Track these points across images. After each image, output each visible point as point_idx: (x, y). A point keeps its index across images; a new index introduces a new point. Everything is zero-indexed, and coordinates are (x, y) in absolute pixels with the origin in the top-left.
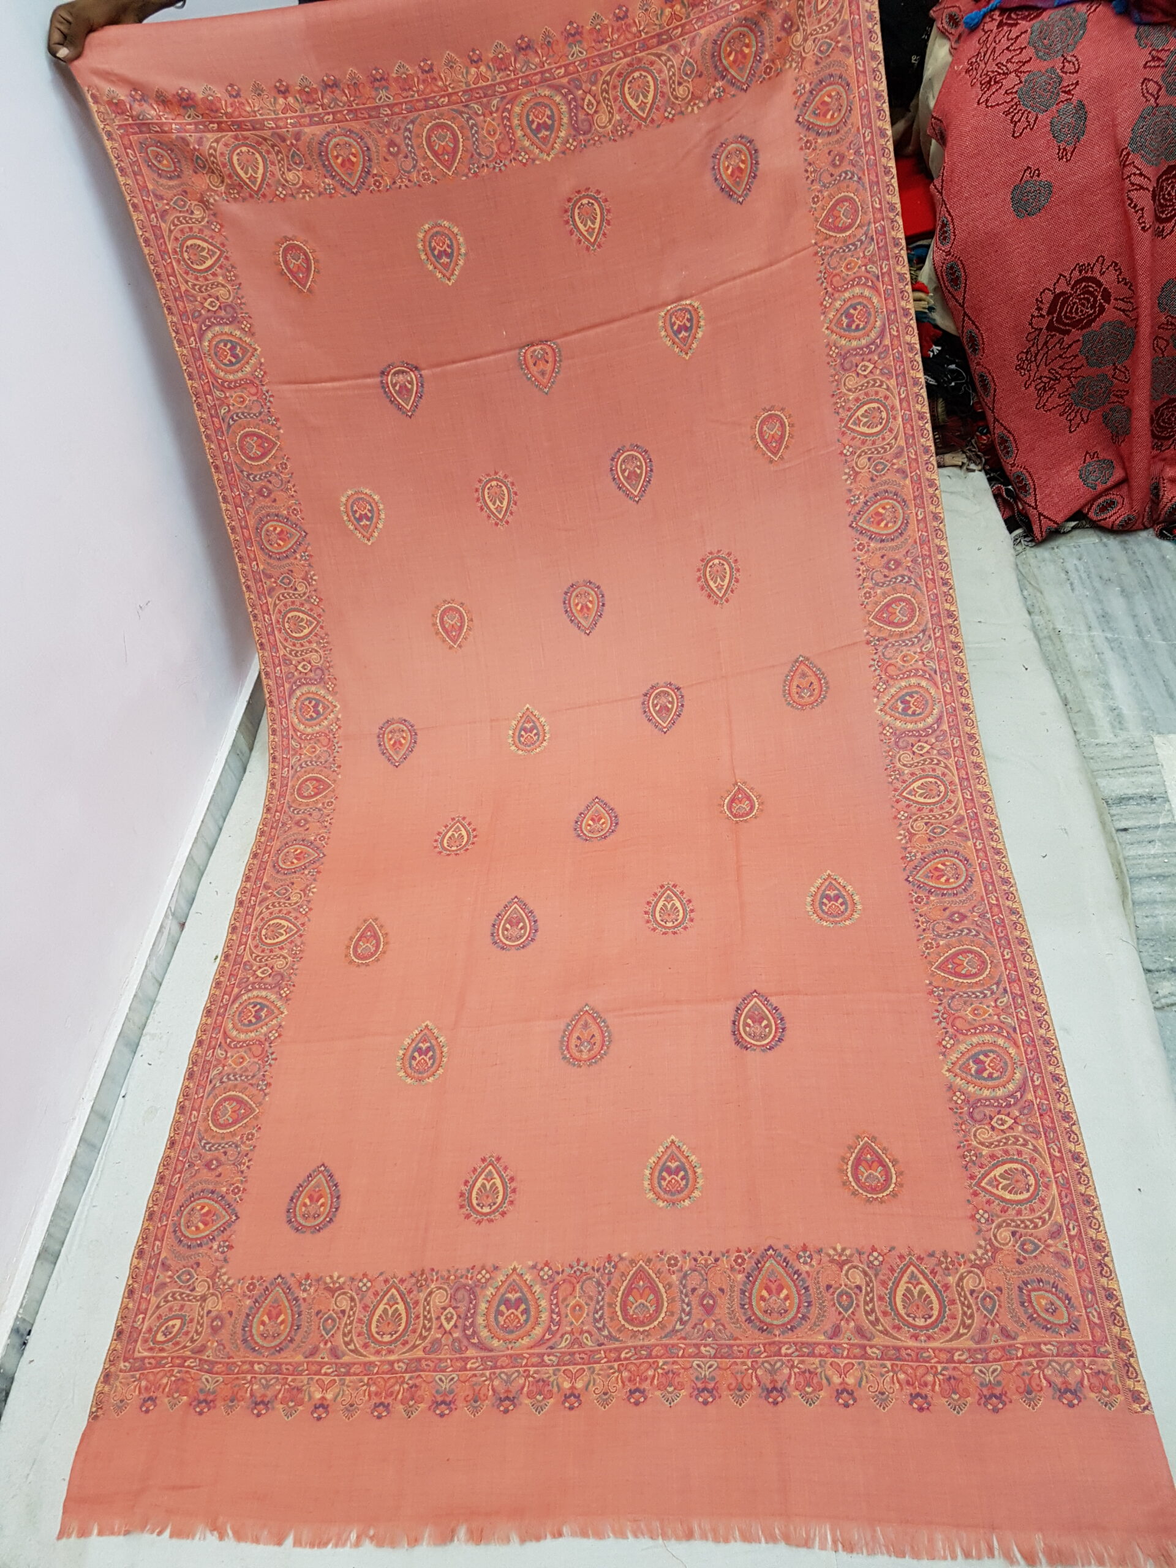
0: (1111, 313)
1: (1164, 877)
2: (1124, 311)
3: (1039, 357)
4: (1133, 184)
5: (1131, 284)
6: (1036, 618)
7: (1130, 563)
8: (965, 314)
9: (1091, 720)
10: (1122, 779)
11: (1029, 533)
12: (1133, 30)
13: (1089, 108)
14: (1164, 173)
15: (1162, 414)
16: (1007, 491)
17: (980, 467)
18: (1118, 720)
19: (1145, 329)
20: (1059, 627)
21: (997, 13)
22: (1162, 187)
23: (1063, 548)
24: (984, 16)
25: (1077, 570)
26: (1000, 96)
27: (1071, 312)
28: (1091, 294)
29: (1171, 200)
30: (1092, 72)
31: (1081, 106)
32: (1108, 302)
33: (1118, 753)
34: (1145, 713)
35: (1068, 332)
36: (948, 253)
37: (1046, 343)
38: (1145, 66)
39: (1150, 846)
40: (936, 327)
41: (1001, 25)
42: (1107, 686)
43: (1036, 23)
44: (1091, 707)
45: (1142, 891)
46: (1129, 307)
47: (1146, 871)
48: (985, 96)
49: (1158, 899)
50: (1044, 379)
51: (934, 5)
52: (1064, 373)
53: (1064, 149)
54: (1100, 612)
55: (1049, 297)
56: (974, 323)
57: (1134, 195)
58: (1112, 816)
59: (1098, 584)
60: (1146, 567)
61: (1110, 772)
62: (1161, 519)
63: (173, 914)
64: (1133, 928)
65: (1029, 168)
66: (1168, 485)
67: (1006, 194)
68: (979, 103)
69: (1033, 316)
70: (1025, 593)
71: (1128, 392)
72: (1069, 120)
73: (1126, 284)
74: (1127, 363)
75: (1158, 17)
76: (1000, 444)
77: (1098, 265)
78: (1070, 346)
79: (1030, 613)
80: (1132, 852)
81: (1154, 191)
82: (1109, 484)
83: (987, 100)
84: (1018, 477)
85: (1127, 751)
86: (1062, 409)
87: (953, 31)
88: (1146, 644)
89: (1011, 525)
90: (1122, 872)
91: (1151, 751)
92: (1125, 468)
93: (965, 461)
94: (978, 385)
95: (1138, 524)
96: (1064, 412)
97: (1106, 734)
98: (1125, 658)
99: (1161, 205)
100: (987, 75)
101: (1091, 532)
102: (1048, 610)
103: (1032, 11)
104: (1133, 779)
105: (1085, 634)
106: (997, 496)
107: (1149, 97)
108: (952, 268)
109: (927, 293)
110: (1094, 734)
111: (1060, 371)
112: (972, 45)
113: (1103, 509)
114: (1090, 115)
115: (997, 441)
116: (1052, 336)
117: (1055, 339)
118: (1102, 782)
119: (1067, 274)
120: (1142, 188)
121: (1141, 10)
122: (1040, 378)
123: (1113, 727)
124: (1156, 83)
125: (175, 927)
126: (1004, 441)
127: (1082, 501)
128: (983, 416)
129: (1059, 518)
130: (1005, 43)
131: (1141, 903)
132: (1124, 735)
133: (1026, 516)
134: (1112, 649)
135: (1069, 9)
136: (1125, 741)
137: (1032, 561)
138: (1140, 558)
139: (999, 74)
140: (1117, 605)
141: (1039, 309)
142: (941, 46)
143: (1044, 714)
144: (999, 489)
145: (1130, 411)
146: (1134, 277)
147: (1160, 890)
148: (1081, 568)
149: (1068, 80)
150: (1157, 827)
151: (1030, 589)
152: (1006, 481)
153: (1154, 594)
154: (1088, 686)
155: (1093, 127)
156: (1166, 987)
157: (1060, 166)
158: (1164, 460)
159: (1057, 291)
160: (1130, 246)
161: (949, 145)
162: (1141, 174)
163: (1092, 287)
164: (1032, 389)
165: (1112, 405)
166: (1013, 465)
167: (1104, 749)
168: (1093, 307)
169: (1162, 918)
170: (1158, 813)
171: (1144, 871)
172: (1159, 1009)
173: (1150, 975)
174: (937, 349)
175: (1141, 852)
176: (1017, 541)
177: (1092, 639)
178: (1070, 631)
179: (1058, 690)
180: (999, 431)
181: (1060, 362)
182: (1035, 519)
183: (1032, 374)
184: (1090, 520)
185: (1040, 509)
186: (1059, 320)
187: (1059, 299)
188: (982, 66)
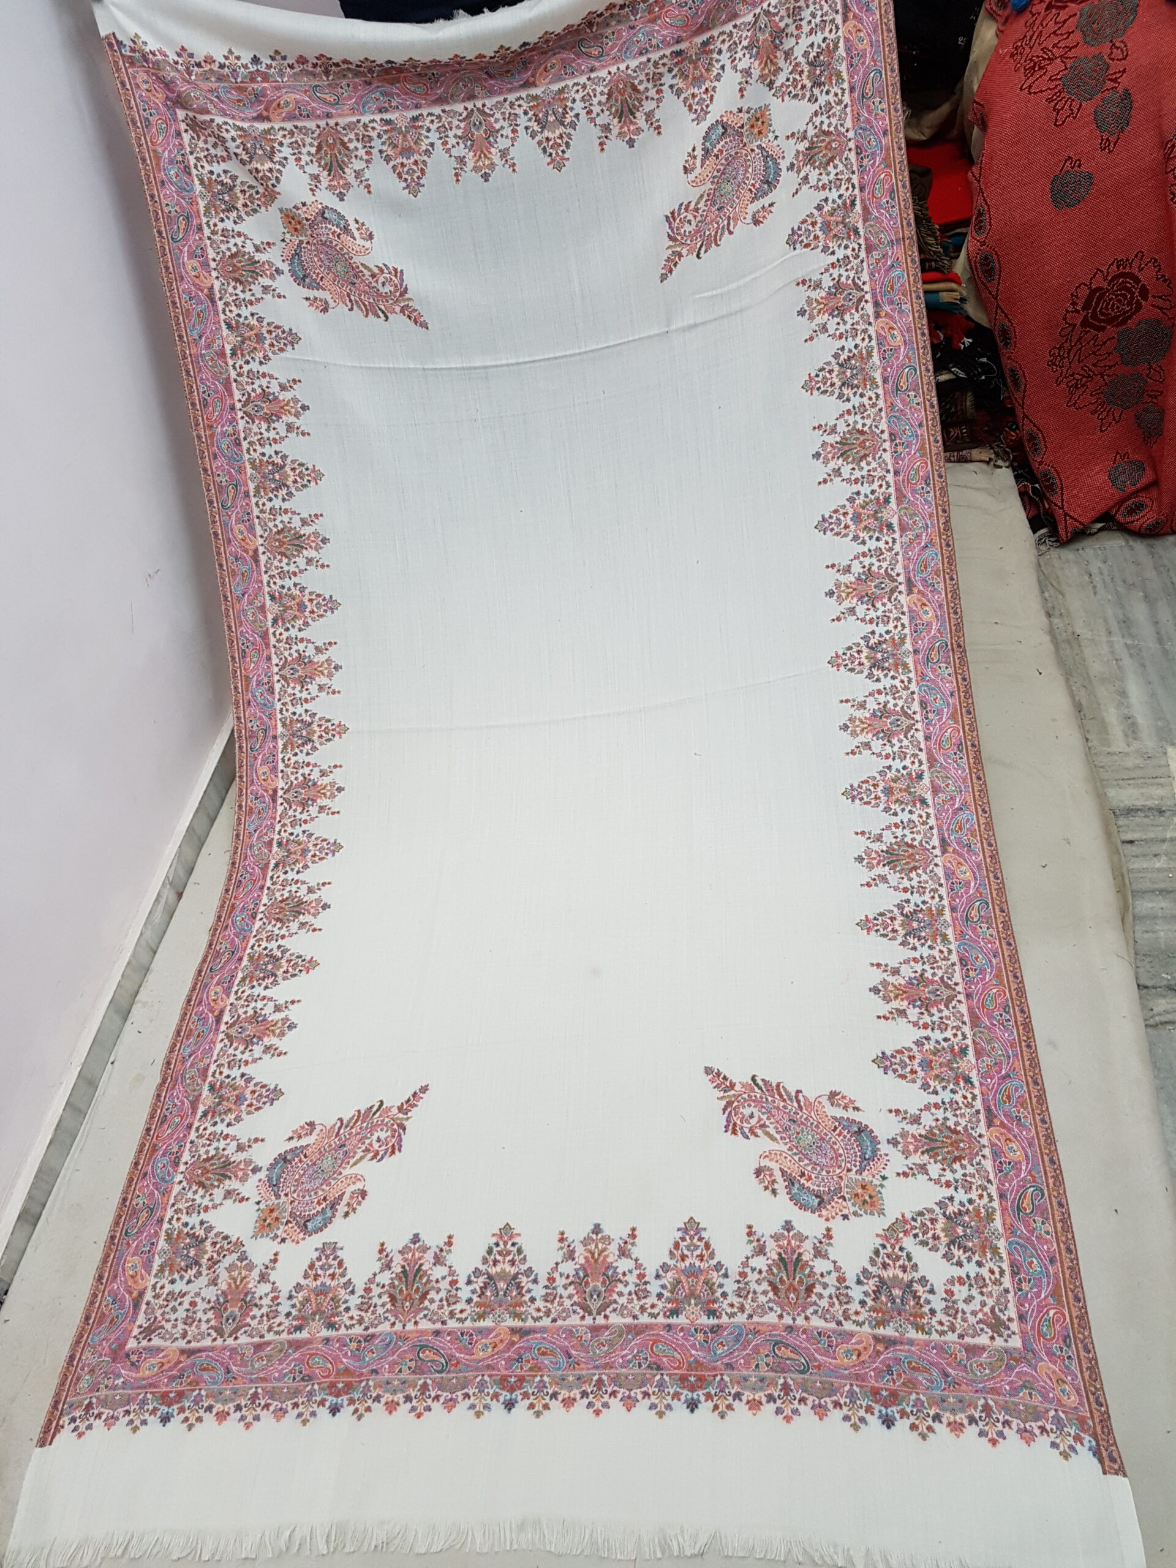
1: (1169, 892)
6: (1055, 621)
7: (1156, 568)
9: (1104, 727)
10: (1132, 790)
11: (1054, 533)
16: (1034, 489)
17: (1007, 464)
18: (1132, 728)
20: (1078, 631)
23: (1088, 550)
25: (1101, 573)
26: (1043, 83)
28: (1129, 290)
31: (1127, 94)
32: (1146, 299)
33: (1129, 762)
34: (1160, 723)
35: (1103, 329)
36: (983, 244)
37: (1079, 339)
39: (1155, 859)
40: (968, 318)
42: (1123, 693)
44: (1105, 714)
45: (1144, 906)
47: (1150, 885)
48: (1029, 82)
49: (1160, 915)
50: (1077, 376)
53: (1108, 140)
54: (1121, 617)
55: (1084, 292)
56: (1006, 316)
58: (1119, 827)
59: (1121, 588)
61: (1121, 782)
63: (171, 884)
64: (1131, 942)
65: (1070, 158)
68: (1021, 89)
69: (1067, 311)
70: (1047, 596)
71: (1162, 392)
73: (1165, 281)
79: (1049, 615)
80: (1136, 865)
83: (1030, 87)
85: (1139, 761)
86: (1093, 407)
88: (1166, 652)
89: (1035, 524)
90: (1124, 885)
91: (1163, 762)
92: (1155, 471)
93: (993, 456)
96: (1096, 411)
97: (1119, 742)
98: (1143, 666)
100: (1031, 60)
101: (1118, 534)
102: (1067, 611)
104: (1143, 791)
105: (1104, 639)
106: (1022, 494)
108: (986, 258)
109: (959, 283)
110: (1106, 742)
111: (1093, 369)
112: (1019, 27)
114: (1136, 105)
116: (1087, 332)
118: (1112, 793)
122: (1073, 375)
123: (1126, 736)
125: (172, 897)
126: (1032, 438)
127: (1110, 503)
128: (1012, 412)
131: (1142, 918)
132: (1136, 745)
133: (1052, 516)
134: (1131, 655)
136: (1137, 751)
137: (1057, 563)
138: (1166, 561)
139: (1044, 59)
140: (1139, 612)
141: (1074, 304)
143: (1054, 720)
144: (1025, 487)
145: (1162, 412)
147: (1163, 905)
148: (1105, 571)
149: (1115, 67)
150: (1163, 841)
151: (1051, 591)
152: (1034, 479)
154: (1104, 693)
156: (1161, 1005)
161: (989, 131)
164: (1063, 386)
165: (1146, 406)
166: (1041, 463)
167: (1116, 758)
168: (1130, 303)
169: (1162, 934)
170: (1165, 827)
171: (1148, 885)
172: (1151, 1026)
173: (1145, 991)
174: (968, 341)
175: (1145, 866)
176: (1040, 542)
177: (1111, 645)
178: (1089, 635)
179: (1072, 696)
180: (1028, 428)
181: (1093, 359)
182: (1060, 519)
183: (1065, 370)
184: (1118, 522)
185: (1066, 509)
186: (1094, 316)
187: (1095, 295)
188: (1027, 50)
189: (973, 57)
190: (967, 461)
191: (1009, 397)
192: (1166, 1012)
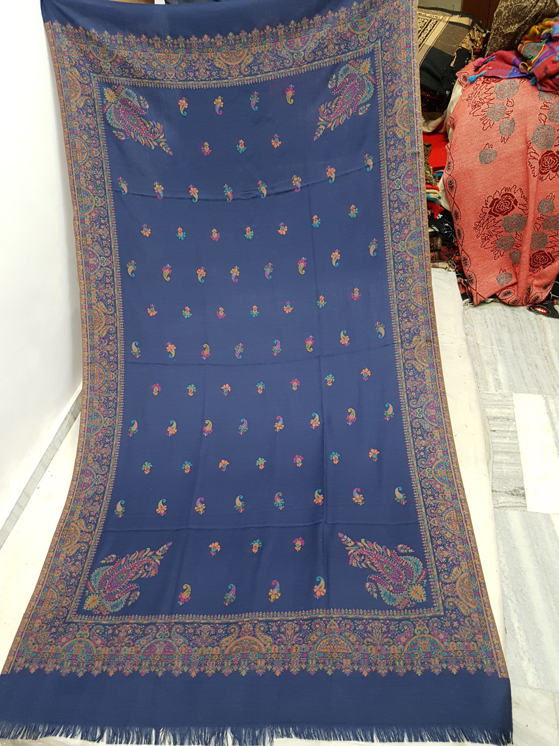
0: (517, 210)
1: (509, 453)
2: (522, 210)
3: (484, 225)
4: (531, 156)
5: (526, 199)
6: (469, 337)
7: (514, 319)
8: (454, 202)
9: (486, 383)
10: (496, 410)
11: (472, 301)
12: (538, 93)
13: (516, 122)
14: (545, 153)
15: (535, 257)
16: (464, 281)
17: (454, 270)
18: (498, 384)
19: (531, 218)
20: (479, 342)
21: (483, 77)
22: (544, 160)
23: (486, 309)
24: (477, 78)
25: (491, 319)
26: (479, 112)
27: (500, 207)
28: (509, 200)
29: (547, 165)
30: (519, 107)
31: (513, 121)
32: (516, 205)
33: (496, 398)
34: (511, 383)
35: (498, 216)
36: (450, 175)
37: (488, 219)
38: (541, 108)
39: (504, 439)
40: (441, 206)
41: (483, 83)
42: (496, 370)
43: (498, 84)
44: (487, 377)
45: (498, 458)
46: (525, 208)
47: (501, 449)
48: (473, 111)
49: (504, 461)
50: (486, 235)
51: (458, 71)
52: (494, 233)
53: (504, 138)
54: (498, 338)
55: (491, 200)
56: (457, 207)
57: (531, 161)
58: (489, 424)
59: (499, 326)
60: (521, 322)
61: (492, 406)
62: (530, 302)
64: (491, 472)
65: (488, 144)
66: (534, 288)
67: (477, 153)
68: (470, 114)
69: (483, 207)
70: (466, 326)
71: (521, 245)
72: (507, 126)
73: (524, 198)
74: (522, 232)
75: (549, 89)
76: (464, 260)
77: (513, 189)
78: (498, 222)
79: (467, 335)
80: (496, 440)
81: (540, 160)
82: (509, 284)
83: (474, 113)
84: (470, 276)
85: (500, 398)
87: (464, 83)
88: (515, 354)
89: (464, 296)
90: (490, 449)
91: (510, 399)
92: (517, 278)
93: (448, 266)
94: (457, 234)
95: (520, 303)
96: (493, 250)
97: (492, 390)
98: (506, 359)
99: (543, 167)
100: (475, 102)
101: (499, 304)
102: (475, 334)
103: (497, 79)
104: (501, 410)
105: (490, 347)
106: (459, 283)
107: (542, 121)
108: (451, 182)
109: (438, 190)
110: (487, 389)
111: (493, 232)
112: (471, 89)
113: (505, 294)
114: (516, 125)
115: (462, 259)
116: (491, 217)
117: (492, 218)
118: (488, 410)
119: (500, 191)
120: (535, 158)
121: (541, 85)
122: (484, 234)
123: (496, 387)
124: (545, 116)
126: (465, 259)
127: (497, 290)
128: (457, 248)
129: (486, 296)
130: (484, 90)
131: (496, 463)
132: (500, 391)
133: (471, 294)
134: (501, 354)
135: (512, 80)
136: (500, 394)
137: (472, 314)
138: (519, 318)
139: (480, 103)
140: (506, 337)
141: (486, 204)
142: (459, 88)
143: (465, 376)
144: (461, 280)
145: (521, 254)
146: (528, 196)
147: (506, 458)
148: (492, 319)
149: (509, 109)
150: (508, 431)
151: (469, 325)
152: (464, 277)
153: (522, 334)
154: (487, 369)
155: (517, 130)
156: (502, 499)
157: (501, 145)
158: (534, 277)
159: (495, 198)
160: (528, 182)
161: (455, 130)
162: (535, 153)
163: (510, 198)
165: (514, 250)
166: (468, 270)
167: (491, 396)
168: (509, 206)
169: (505, 470)
170: (509, 426)
171: (500, 449)
172: (497, 508)
173: (495, 493)
174: (440, 216)
175: (500, 441)
176: (466, 304)
177: (492, 349)
178: (483, 344)
179: (474, 369)
180: (463, 255)
181: (493, 228)
182: (474, 294)
183: (481, 231)
184: (499, 299)
185: (477, 291)
186: (494, 210)
187: (495, 201)
188: (474, 98)
189: (452, 99)
190: (436, 267)
191: (457, 242)
192: (504, 502)
